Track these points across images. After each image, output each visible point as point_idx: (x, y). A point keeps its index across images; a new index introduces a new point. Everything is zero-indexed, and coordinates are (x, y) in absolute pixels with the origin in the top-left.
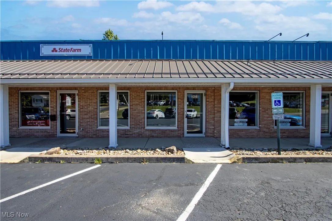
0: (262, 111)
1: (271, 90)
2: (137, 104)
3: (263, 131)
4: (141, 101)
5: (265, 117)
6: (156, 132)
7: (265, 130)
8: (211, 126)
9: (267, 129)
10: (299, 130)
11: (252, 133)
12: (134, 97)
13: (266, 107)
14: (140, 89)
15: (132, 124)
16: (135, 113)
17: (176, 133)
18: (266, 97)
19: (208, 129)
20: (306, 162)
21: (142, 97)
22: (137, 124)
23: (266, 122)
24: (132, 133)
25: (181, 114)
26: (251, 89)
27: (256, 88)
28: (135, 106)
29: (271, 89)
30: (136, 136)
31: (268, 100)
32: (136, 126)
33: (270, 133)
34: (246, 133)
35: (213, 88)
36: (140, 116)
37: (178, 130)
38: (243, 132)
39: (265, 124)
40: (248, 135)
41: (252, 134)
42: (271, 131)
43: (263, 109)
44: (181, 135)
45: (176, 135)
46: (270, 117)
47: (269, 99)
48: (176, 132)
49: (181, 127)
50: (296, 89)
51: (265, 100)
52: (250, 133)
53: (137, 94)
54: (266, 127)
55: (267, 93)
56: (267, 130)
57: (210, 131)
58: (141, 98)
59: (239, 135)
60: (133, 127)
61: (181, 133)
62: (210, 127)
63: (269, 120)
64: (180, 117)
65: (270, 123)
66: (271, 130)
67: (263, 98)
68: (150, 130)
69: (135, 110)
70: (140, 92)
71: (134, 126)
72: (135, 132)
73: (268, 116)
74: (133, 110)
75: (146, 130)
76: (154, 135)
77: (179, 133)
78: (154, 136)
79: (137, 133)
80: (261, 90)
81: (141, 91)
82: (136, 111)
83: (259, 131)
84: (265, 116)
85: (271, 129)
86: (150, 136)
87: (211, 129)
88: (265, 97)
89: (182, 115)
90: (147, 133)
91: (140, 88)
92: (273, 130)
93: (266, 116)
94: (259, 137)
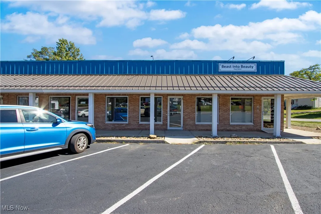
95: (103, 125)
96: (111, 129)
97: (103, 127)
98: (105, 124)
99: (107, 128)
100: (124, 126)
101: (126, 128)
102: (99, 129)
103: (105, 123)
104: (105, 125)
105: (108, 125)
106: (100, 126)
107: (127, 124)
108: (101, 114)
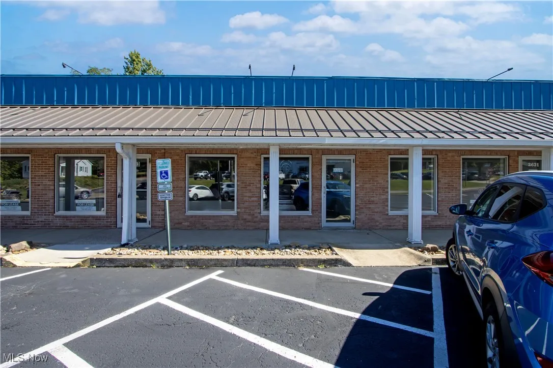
0: (242, 188)
1: (255, 154)
2: (42, 176)
3: (242, 219)
4: (48, 171)
5: (246, 196)
6: (72, 219)
7: (245, 217)
8: (160, 210)
9: (249, 215)
10: (301, 217)
11: (225, 222)
12: (38, 164)
13: (247, 181)
14: (47, 153)
15: (34, 208)
16: (39, 189)
17: (104, 222)
18: (248, 165)
19: (155, 215)
20: (189, 265)
21: (50, 164)
22: (41, 208)
23: (247, 204)
24: (34, 222)
25: (111, 192)
26: (223, 152)
27: (231, 151)
28: (40, 178)
29: (255, 152)
30: (41, 226)
31: (250, 169)
32: (40, 210)
33: (255, 222)
34: (216, 222)
35: (163, 151)
36: (46, 194)
37: (107, 217)
38: (210, 221)
39: (247, 208)
40: (218, 226)
41: (225, 224)
42: (255, 219)
43: (242, 183)
44: (112, 224)
45: (103, 224)
46: (254, 197)
47: (252, 168)
48: (103, 220)
49: (111, 213)
50: (296, 151)
51: (246, 169)
52: (222, 221)
53: (43, 160)
54: (247, 212)
55: (250, 158)
56: (249, 218)
57: (157, 219)
58: (49, 167)
59: (205, 226)
60: (35, 213)
61: (111, 222)
62: (158, 213)
63: (253, 201)
64: (111, 196)
65: (253, 206)
66: (257, 217)
67: (243, 167)
68: (63, 217)
69: (39, 185)
70: (46, 157)
71: (38, 210)
72: (40, 219)
73: (250, 194)
74: (35, 185)
75: (57, 217)
76: (69, 224)
77: (107, 222)
78: (68, 226)
79: (41, 222)
80: (240, 154)
81: (49, 155)
82: (40, 188)
83: (236, 218)
84: (246, 194)
85: (256, 215)
86: (63, 226)
87: (159, 215)
88: (246, 164)
89: (113, 193)
90: (58, 222)
91: (47, 151)
92: (259, 217)
93: (248, 194)
94: (236, 228)
95: (383, 219)
96: (401, 227)
97: (384, 224)
98: (387, 217)
99: (392, 225)
100: (429, 221)
101: (434, 224)
102: (376, 228)
103: (388, 214)
104: (387, 219)
105: (395, 219)
106: (377, 221)
107: (435, 216)
108: (380, 195)
